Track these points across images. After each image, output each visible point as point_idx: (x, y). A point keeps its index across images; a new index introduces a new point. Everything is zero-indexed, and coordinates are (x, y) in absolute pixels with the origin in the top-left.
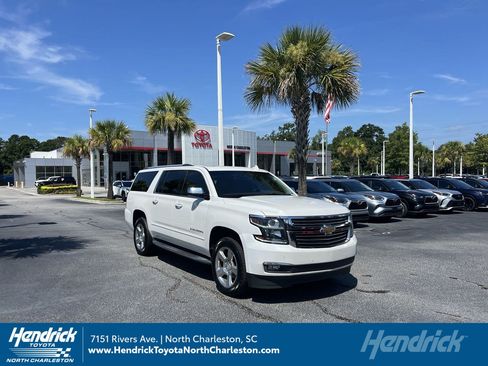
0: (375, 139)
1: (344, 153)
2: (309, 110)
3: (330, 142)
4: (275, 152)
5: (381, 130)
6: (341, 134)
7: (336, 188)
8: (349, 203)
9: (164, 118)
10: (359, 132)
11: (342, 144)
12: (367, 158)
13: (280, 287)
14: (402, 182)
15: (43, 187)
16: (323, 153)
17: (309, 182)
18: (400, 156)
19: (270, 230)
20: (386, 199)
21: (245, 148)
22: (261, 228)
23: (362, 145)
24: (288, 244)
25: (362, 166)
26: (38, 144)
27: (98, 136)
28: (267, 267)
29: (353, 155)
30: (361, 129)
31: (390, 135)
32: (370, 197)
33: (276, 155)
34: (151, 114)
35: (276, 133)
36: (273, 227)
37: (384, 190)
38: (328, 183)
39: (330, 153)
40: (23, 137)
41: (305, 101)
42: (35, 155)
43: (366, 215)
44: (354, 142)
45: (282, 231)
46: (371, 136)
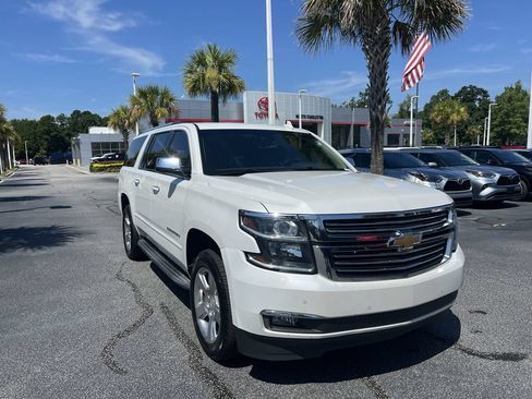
0: (477, 104)
1: (438, 119)
2: (390, 47)
3: (421, 108)
4: (354, 121)
5: (485, 92)
6: (435, 99)
7: (427, 162)
8: (444, 181)
9: (204, 76)
10: (457, 95)
11: (436, 108)
12: (466, 127)
13: (298, 358)
14: (519, 153)
15: (95, 165)
16: (411, 122)
17: (387, 154)
18: (510, 123)
19: (279, 243)
20: (498, 176)
21: (317, 117)
22: (259, 240)
23: (462, 109)
24: (315, 272)
25: (460, 137)
26: (100, 120)
27: (140, 104)
28: (270, 319)
29: (449, 122)
30: (460, 92)
31: (497, 98)
32: (474, 173)
33: (355, 126)
34: (190, 72)
35: (356, 100)
36: (284, 237)
37: (494, 164)
38: (416, 155)
39: (420, 121)
40: (85, 113)
41: (382, 33)
42: (94, 130)
43: (469, 198)
44: (452, 106)
45: (303, 246)
46: (473, 101)
